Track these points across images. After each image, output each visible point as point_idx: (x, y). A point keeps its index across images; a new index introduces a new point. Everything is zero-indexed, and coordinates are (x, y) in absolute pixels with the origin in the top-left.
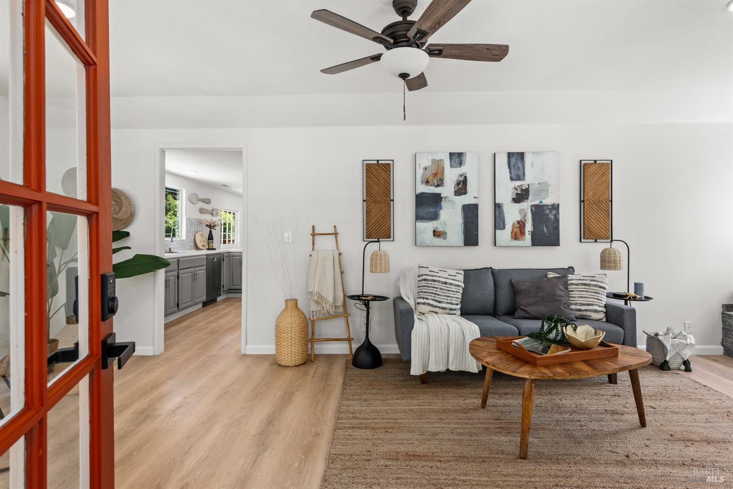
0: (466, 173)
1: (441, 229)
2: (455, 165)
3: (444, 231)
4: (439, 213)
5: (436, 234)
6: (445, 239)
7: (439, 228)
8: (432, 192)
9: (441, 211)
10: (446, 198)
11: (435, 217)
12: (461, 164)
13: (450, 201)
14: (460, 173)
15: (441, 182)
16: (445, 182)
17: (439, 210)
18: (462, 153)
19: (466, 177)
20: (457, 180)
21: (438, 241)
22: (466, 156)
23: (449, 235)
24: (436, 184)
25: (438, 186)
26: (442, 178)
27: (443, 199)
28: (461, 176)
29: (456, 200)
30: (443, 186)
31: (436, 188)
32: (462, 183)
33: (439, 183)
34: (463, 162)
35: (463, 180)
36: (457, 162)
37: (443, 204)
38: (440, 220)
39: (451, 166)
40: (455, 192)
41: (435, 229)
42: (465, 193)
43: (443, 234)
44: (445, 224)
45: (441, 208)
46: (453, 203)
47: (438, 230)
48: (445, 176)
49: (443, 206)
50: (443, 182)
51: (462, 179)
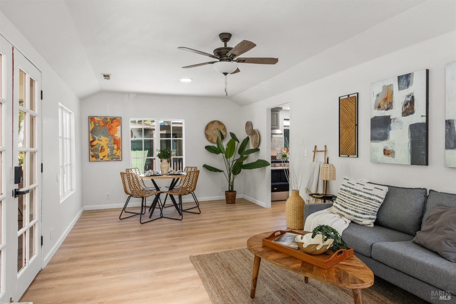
0: (413, 93)
1: (390, 149)
2: (403, 87)
3: (393, 150)
4: (388, 134)
5: (386, 152)
6: (394, 157)
7: (388, 147)
8: (383, 115)
9: (390, 131)
10: (394, 119)
11: (385, 137)
12: (408, 85)
13: (398, 122)
14: (408, 94)
15: (390, 105)
16: (394, 105)
17: (388, 130)
18: (410, 74)
19: (413, 97)
20: (405, 101)
21: (387, 159)
22: (413, 75)
23: (397, 154)
24: (386, 108)
25: (388, 109)
26: (391, 101)
27: (392, 121)
28: (408, 96)
29: (404, 121)
30: (391, 109)
31: (386, 111)
32: (409, 104)
33: (389, 106)
34: (411, 83)
35: (411, 100)
36: (404, 84)
37: (391, 125)
38: (389, 140)
39: (400, 89)
40: (403, 112)
41: (385, 148)
42: (413, 113)
43: (391, 152)
44: (394, 144)
45: (390, 130)
46: (400, 123)
47: (388, 149)
48: (394, 99)
49: (392, 127)
50: (392, 105)
51: (409, 99)
